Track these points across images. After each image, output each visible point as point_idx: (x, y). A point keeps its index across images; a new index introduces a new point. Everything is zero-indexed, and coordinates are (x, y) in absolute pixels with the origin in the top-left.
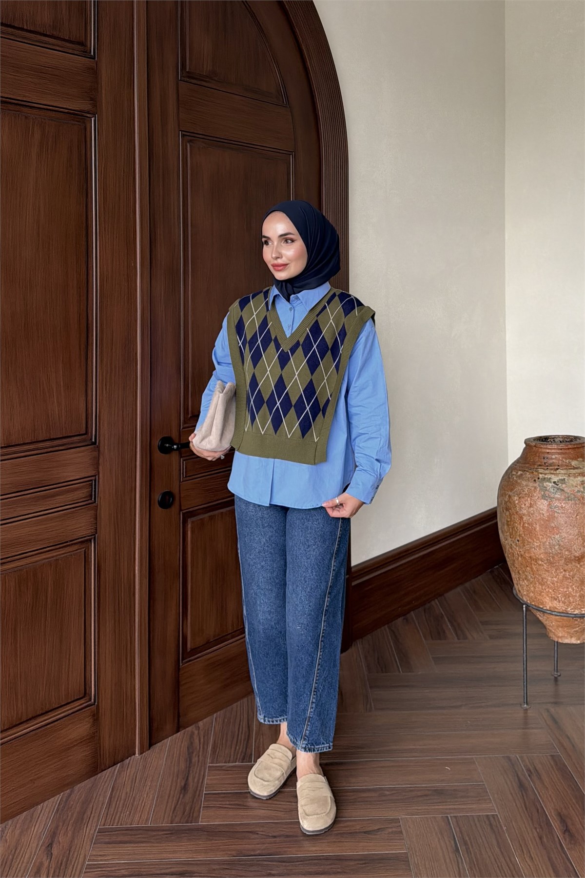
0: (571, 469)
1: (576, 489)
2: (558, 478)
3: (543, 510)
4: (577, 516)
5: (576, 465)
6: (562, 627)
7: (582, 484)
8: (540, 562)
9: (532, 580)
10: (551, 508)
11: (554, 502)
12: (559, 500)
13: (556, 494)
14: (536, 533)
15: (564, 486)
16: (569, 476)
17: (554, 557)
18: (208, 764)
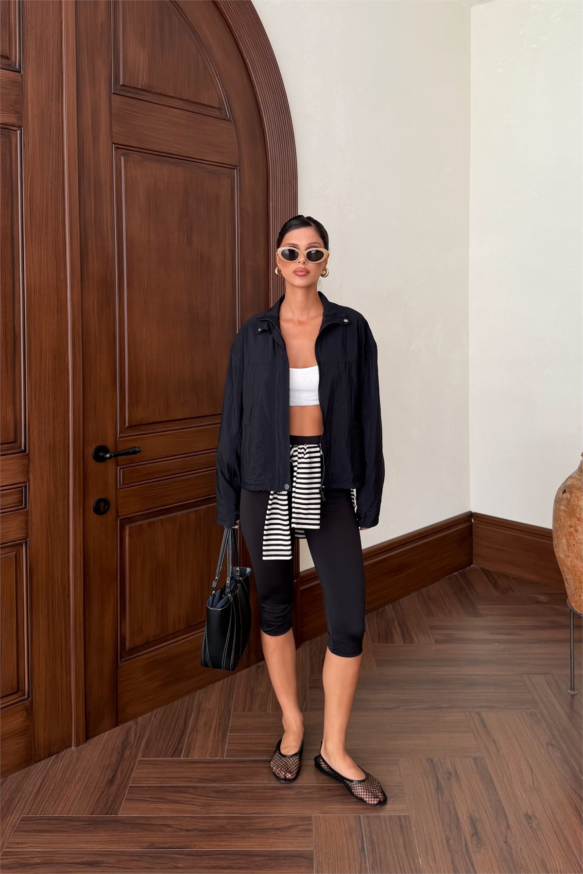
18: (139, 758)
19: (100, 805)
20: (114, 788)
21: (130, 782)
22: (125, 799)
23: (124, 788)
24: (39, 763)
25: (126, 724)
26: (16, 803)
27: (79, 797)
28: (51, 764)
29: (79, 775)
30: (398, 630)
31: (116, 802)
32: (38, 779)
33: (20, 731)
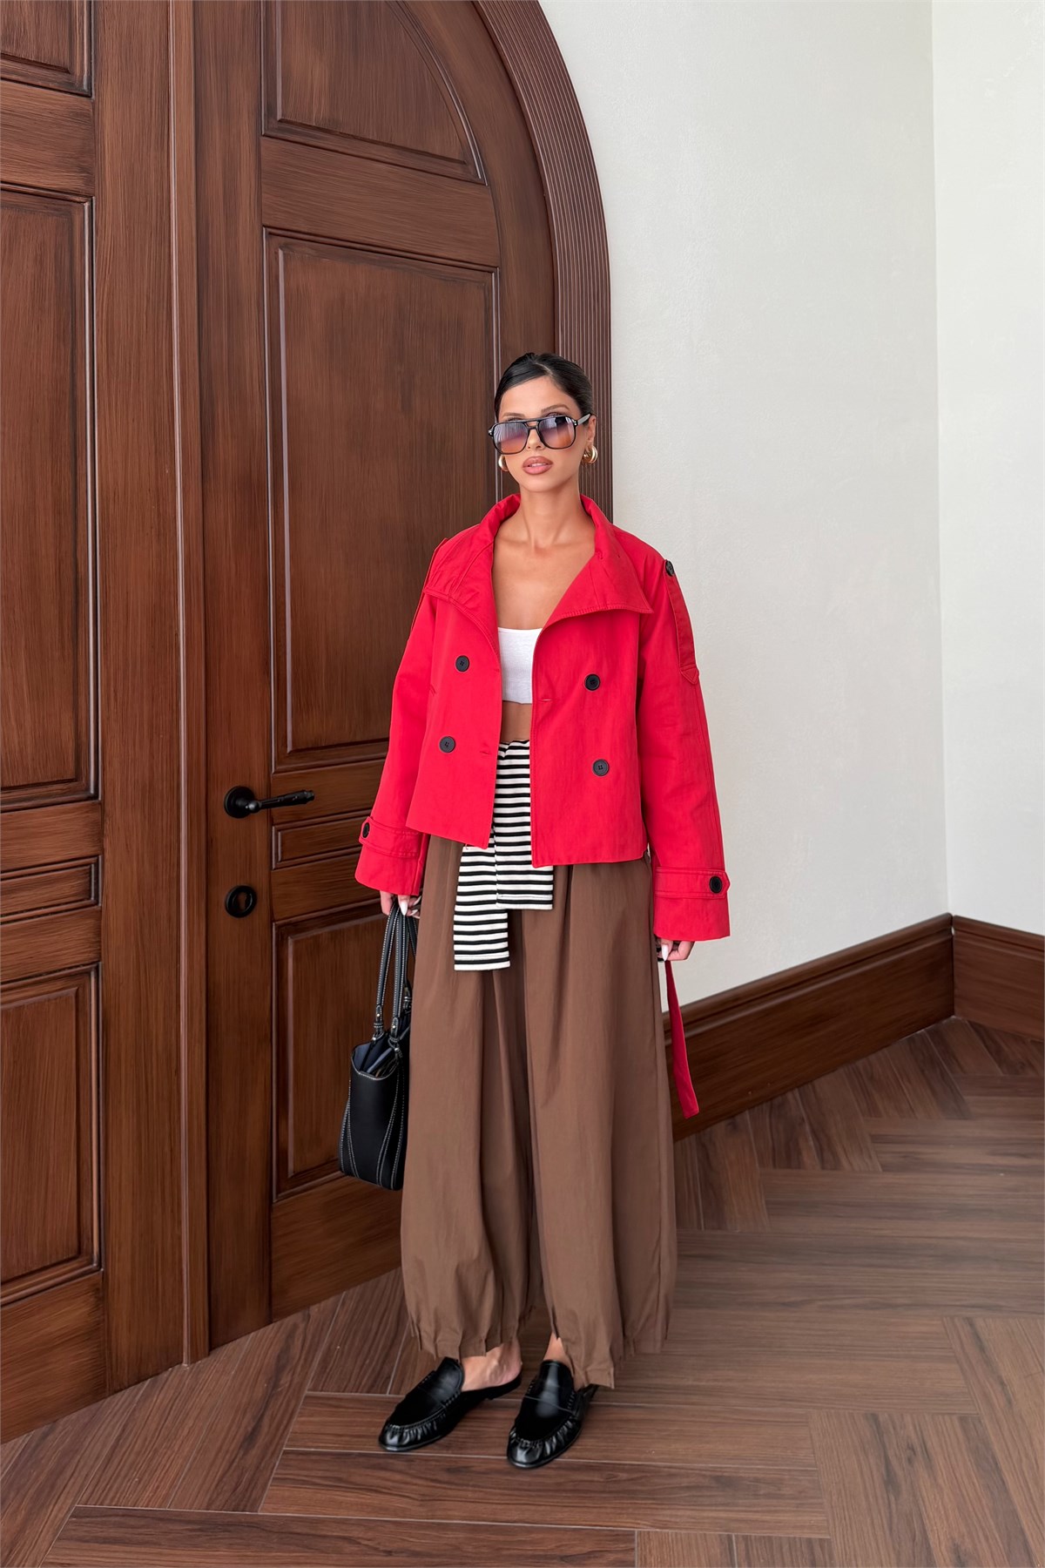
18: (307, 1392)
19: (225, 1488)
20: (255, 1452)
21: (286, 1442)
22: (274, 1478)
23: (273, 1454)
24: (119, 1394)
25: (289, 1318)
26: (68, 1478)
27: (186, 1470)
28: (142, 1395)
29: (190, 1423)
30: (812, 1143)
31: (256, 1483)
32: (113, 1429)
33: (82, 1332)
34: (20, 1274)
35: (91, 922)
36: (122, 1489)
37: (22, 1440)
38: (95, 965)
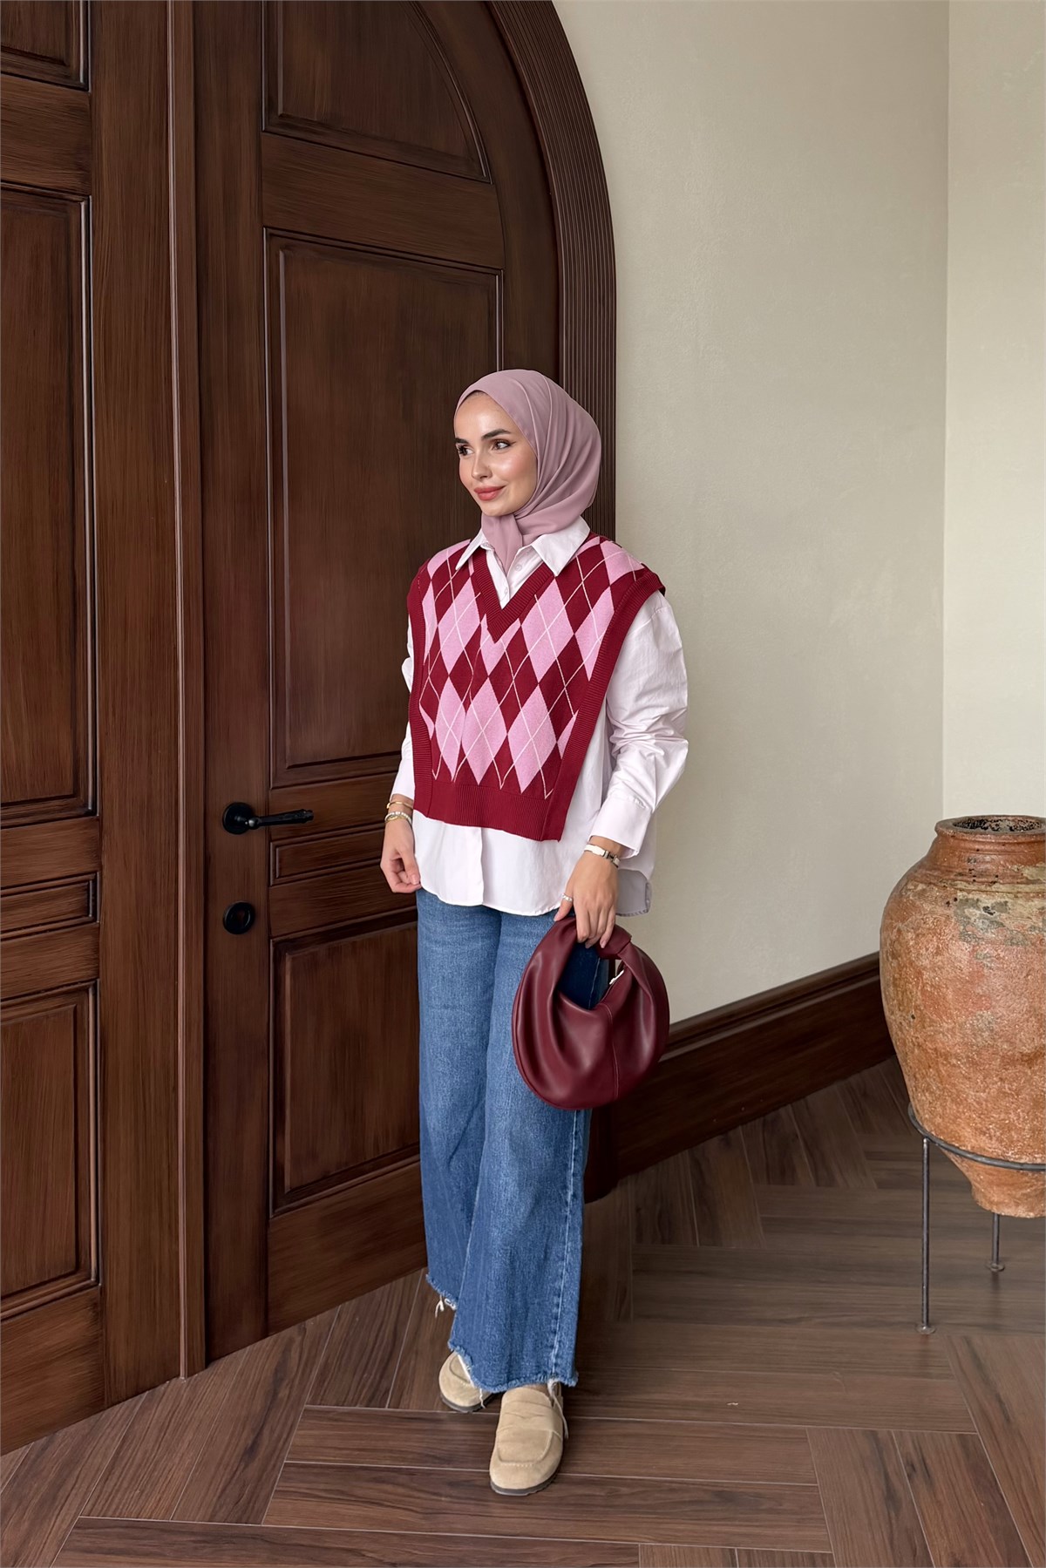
0: (1021, 883)
1: (1029, 924)
2: (993, 901)
3: (960, 962)
4: (1028, 975)
5: (1032, 876)
6: (998, 1185)
7: (1041, 914)
8: (954, 1061)
9: (938, 1092)
10: (977, 958)
11: (982, 947)
12: (992, 942)
13: (987, 932)
14: (947, 1005)
15: (1004, 915)
16: (1017, 897)
17: (981, 1054)
18: (305, 1406)
19: (228, 1500)
20: (256, 1465)
21: (286, 1455)
22: (276, 1491)
23: (274, 1466)
24: (117, 1407)
25: (285, 1332)
26: (70, 1489)
27: (188, 1482)
28: (140, 1409)
29: (190, 1436)
30: (805, 1159)
31: (259, 1494)
32: (113, 1440)
33: (81, 1346)
34: (19, 1289)
35: (89, 938)
36: (124, 1501)
37: (22, 1452)
38: (93, 982)
